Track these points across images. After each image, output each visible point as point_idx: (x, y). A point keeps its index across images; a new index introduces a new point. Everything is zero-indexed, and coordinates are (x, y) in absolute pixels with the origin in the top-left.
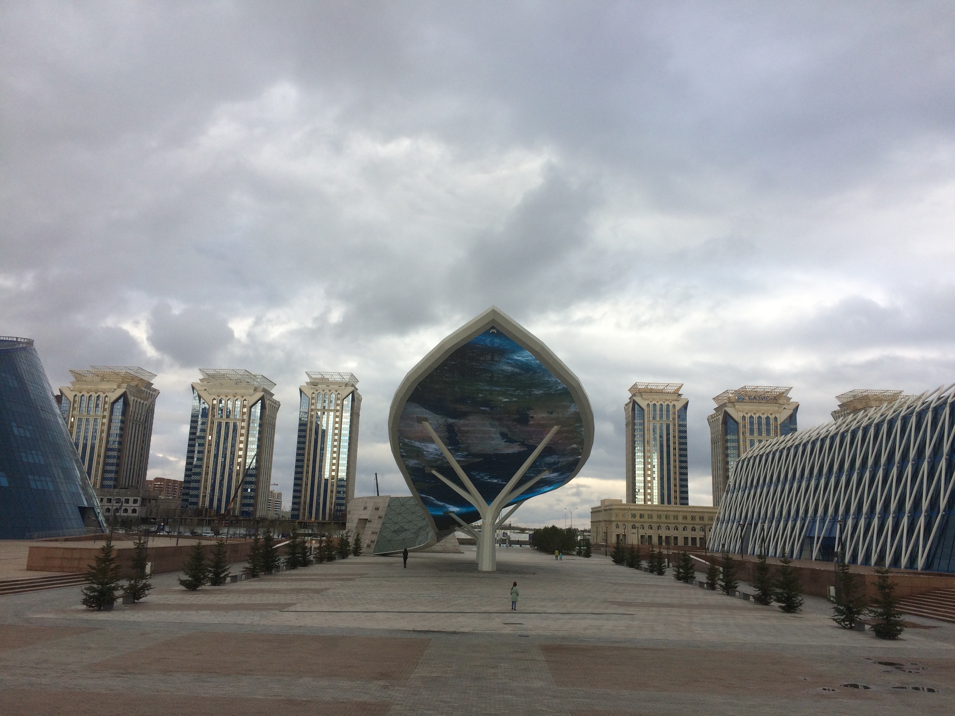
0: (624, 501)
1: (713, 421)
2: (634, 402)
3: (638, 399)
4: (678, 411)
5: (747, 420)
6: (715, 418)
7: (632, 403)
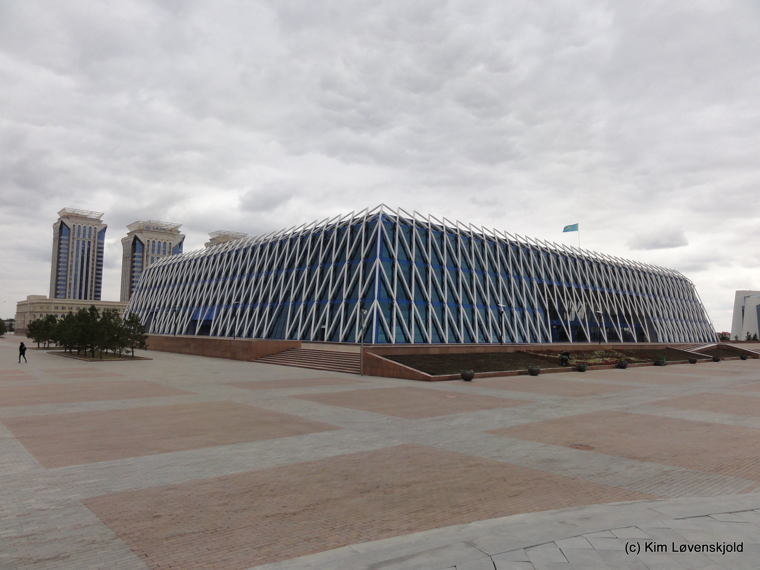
0: (48, 297)
1: (125, 242)
2: (62, 223)
3: (66, 221)
4: (98, 233)
5: (151, 243)
6: (128, 240)
7: (60, 223)
